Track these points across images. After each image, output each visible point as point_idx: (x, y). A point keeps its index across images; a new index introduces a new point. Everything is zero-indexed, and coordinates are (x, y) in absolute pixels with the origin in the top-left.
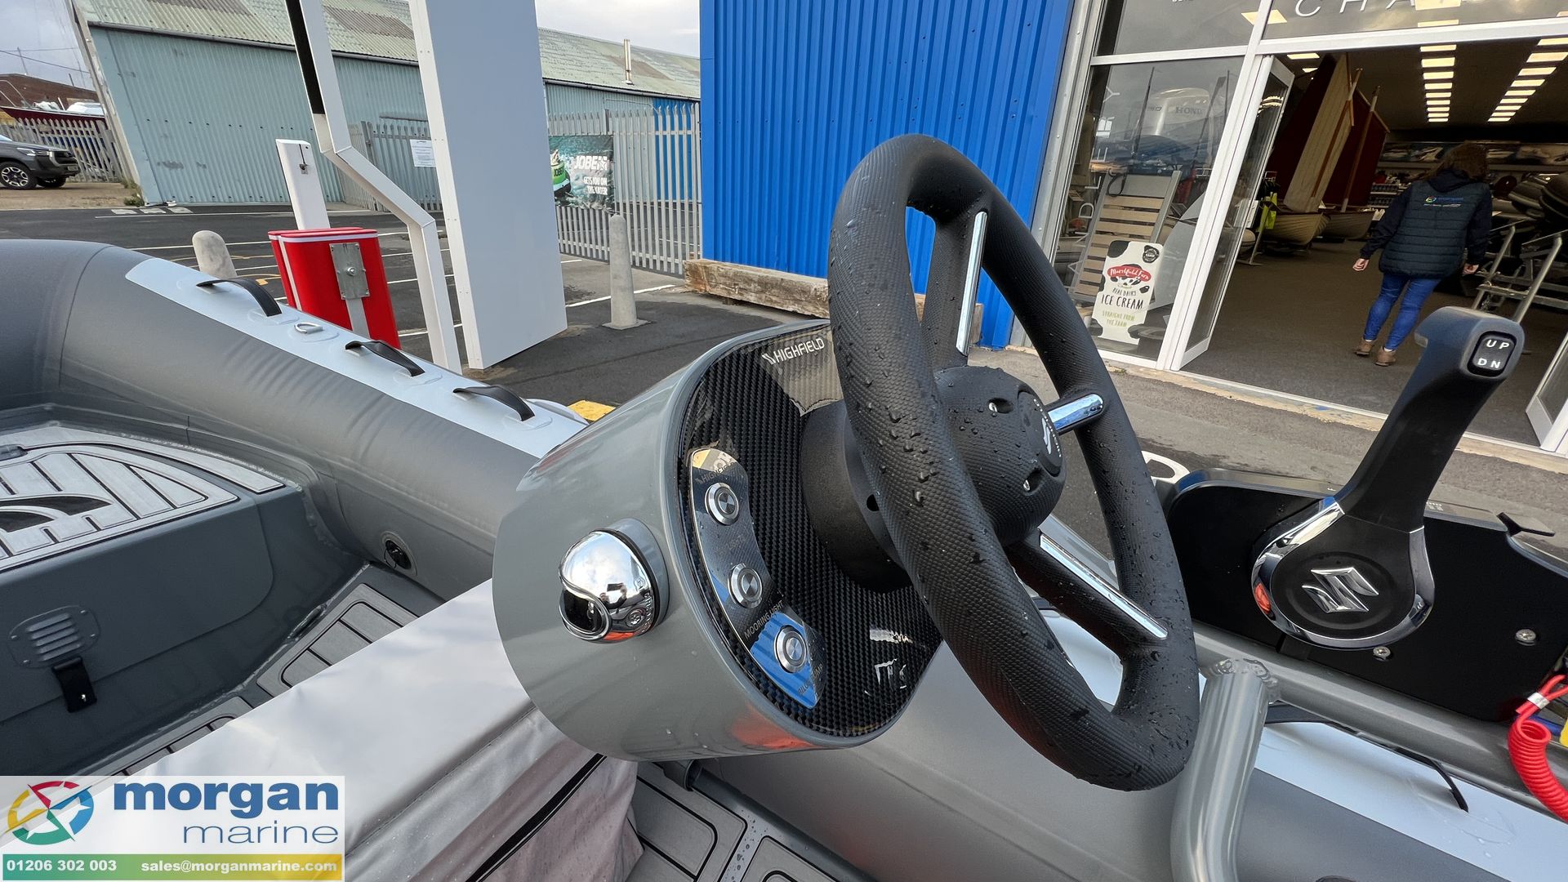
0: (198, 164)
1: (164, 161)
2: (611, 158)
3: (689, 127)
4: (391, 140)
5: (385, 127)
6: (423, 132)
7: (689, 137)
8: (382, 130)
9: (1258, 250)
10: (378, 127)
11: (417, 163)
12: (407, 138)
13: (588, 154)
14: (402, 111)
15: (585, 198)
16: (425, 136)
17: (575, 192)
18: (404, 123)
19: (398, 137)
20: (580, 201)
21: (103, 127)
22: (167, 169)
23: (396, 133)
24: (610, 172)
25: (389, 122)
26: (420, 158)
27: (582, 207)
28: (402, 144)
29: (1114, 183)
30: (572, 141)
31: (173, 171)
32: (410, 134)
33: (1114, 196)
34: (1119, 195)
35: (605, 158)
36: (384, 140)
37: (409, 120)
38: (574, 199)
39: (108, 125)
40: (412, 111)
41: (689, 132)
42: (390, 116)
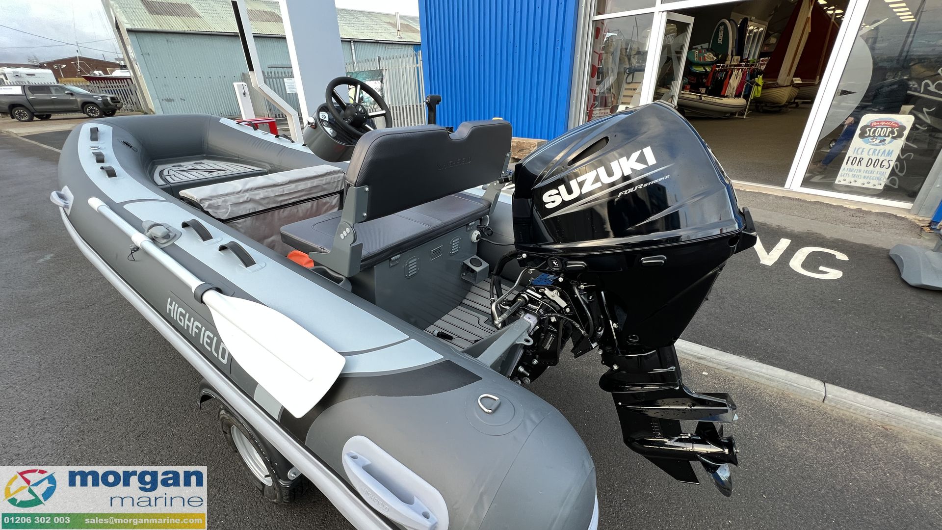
0: (181, 99)
1: (165, 98)
2: (382, 81)
3: (417, 63)
4: (274, 79)
5: (271, 72)
6: (290, 74)
7: (418, 68)
8: (270, 74)
9: (749, 110)
10: (268, 73)
11: (288, 91)
12: (283, 78)
13: (371, 80)
14: (279, 63)
15: (371, 103)
16: (291, 76)
17: (366, 100)
18: (280, 70)
19: (278, 77)
20: (368, 105)
21: (131, 83)
22: (167, 102)
23: (277, 76)
24: (382, 89)
25: (273, 70)
26: (289, 88)
27: (370, 108)
28: (280, 81)
29: (629, 77)
30: (363, 74)
31: (170, 103)
32: (284, 76)
33: (629, 83)
34: (632, 83)
35: (379, 81)
36: (271, 80)
37: (283, 68)
38: (365, 104)
39: (133, 81)
40: (285, 63)
41: (418, 66)
42: (274, 66)
